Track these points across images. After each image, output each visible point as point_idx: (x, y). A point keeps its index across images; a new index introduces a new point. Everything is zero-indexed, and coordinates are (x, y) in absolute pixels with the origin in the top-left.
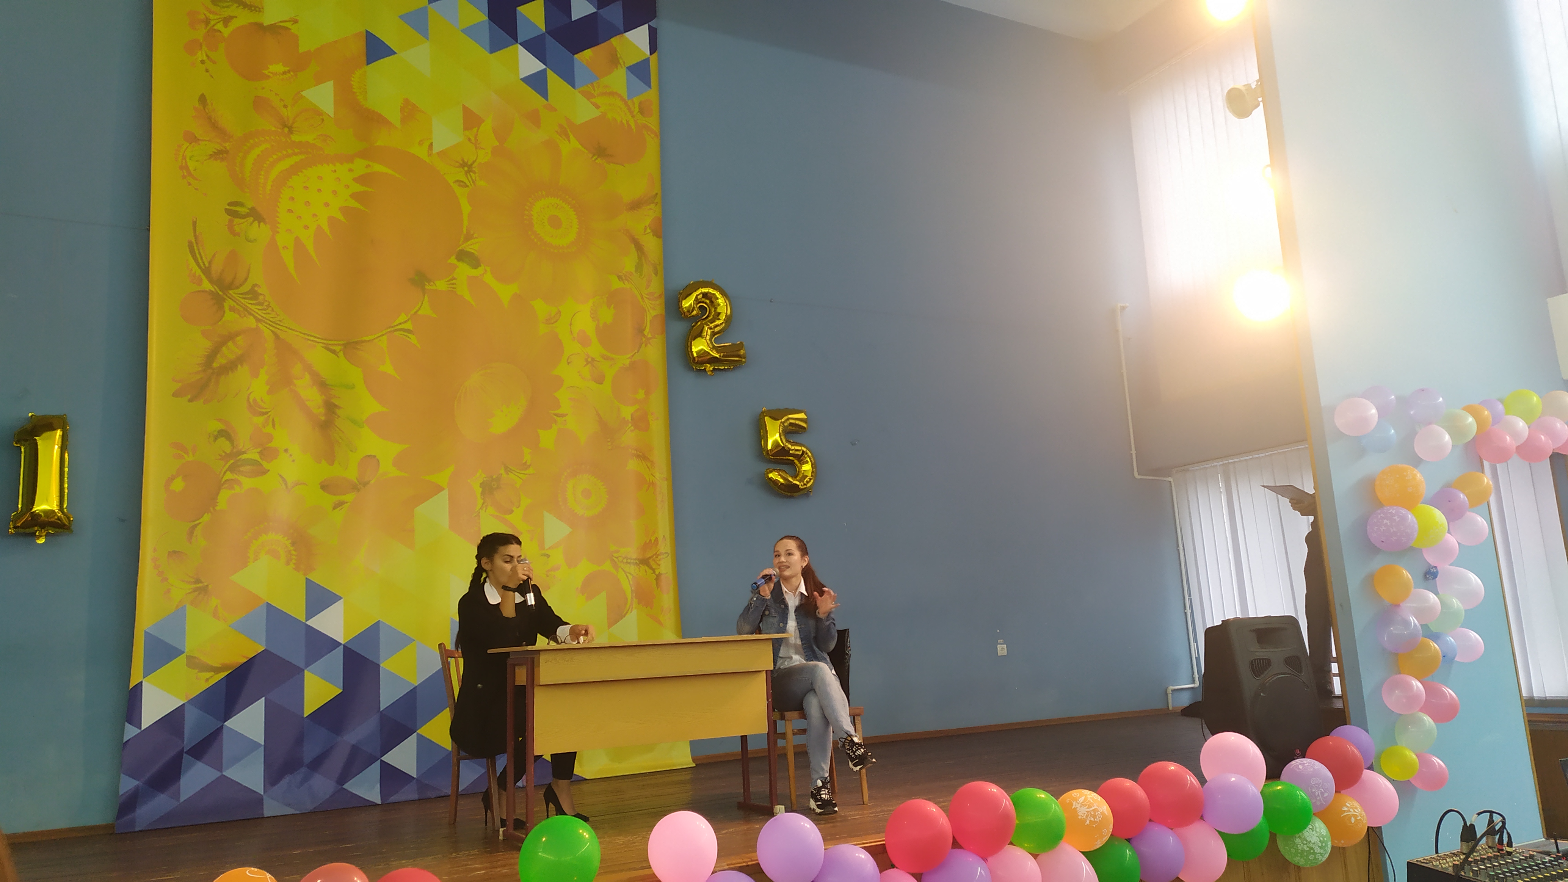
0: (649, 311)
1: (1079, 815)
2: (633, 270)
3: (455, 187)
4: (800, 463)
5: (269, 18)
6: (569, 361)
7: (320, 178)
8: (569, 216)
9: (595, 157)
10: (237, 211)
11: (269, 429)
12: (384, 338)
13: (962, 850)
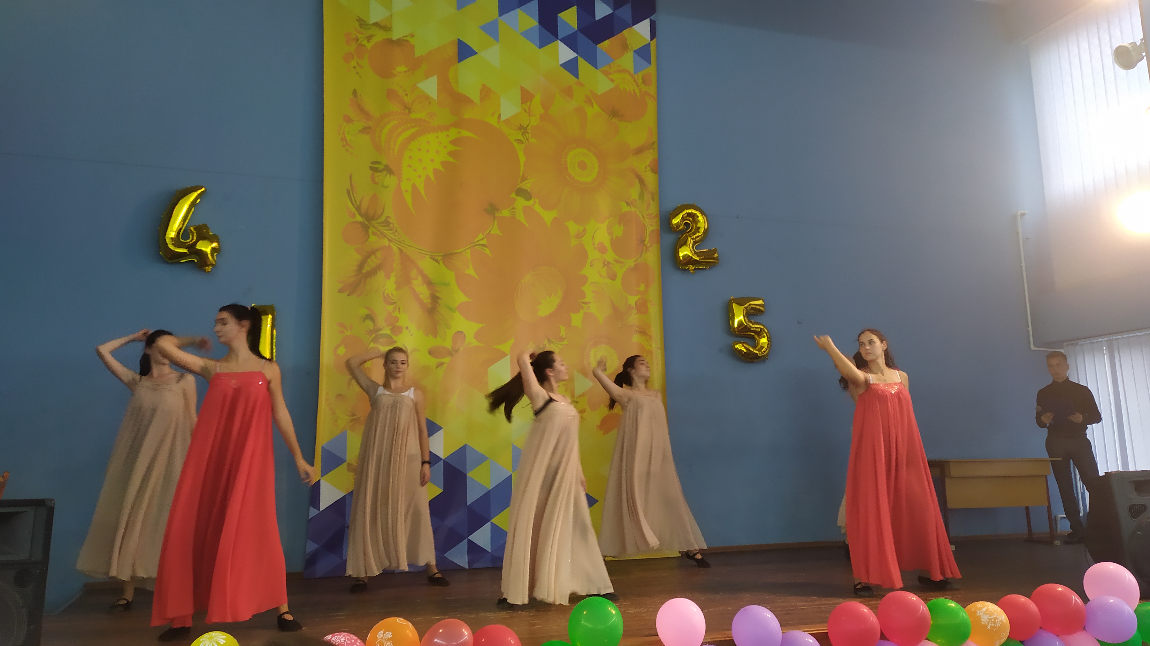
0: (648, 227)
1: (982, 622)
2: (637, 197)
3: (515, 144)
4: (759, 337)
5: (395, 36)
6: (592, 265)
7: (428, 142)
8: (592, 161)
9: (611, 117)
10: (377, 168)
11: (396, 314)
12: (469, 251)
13: (888, 641)
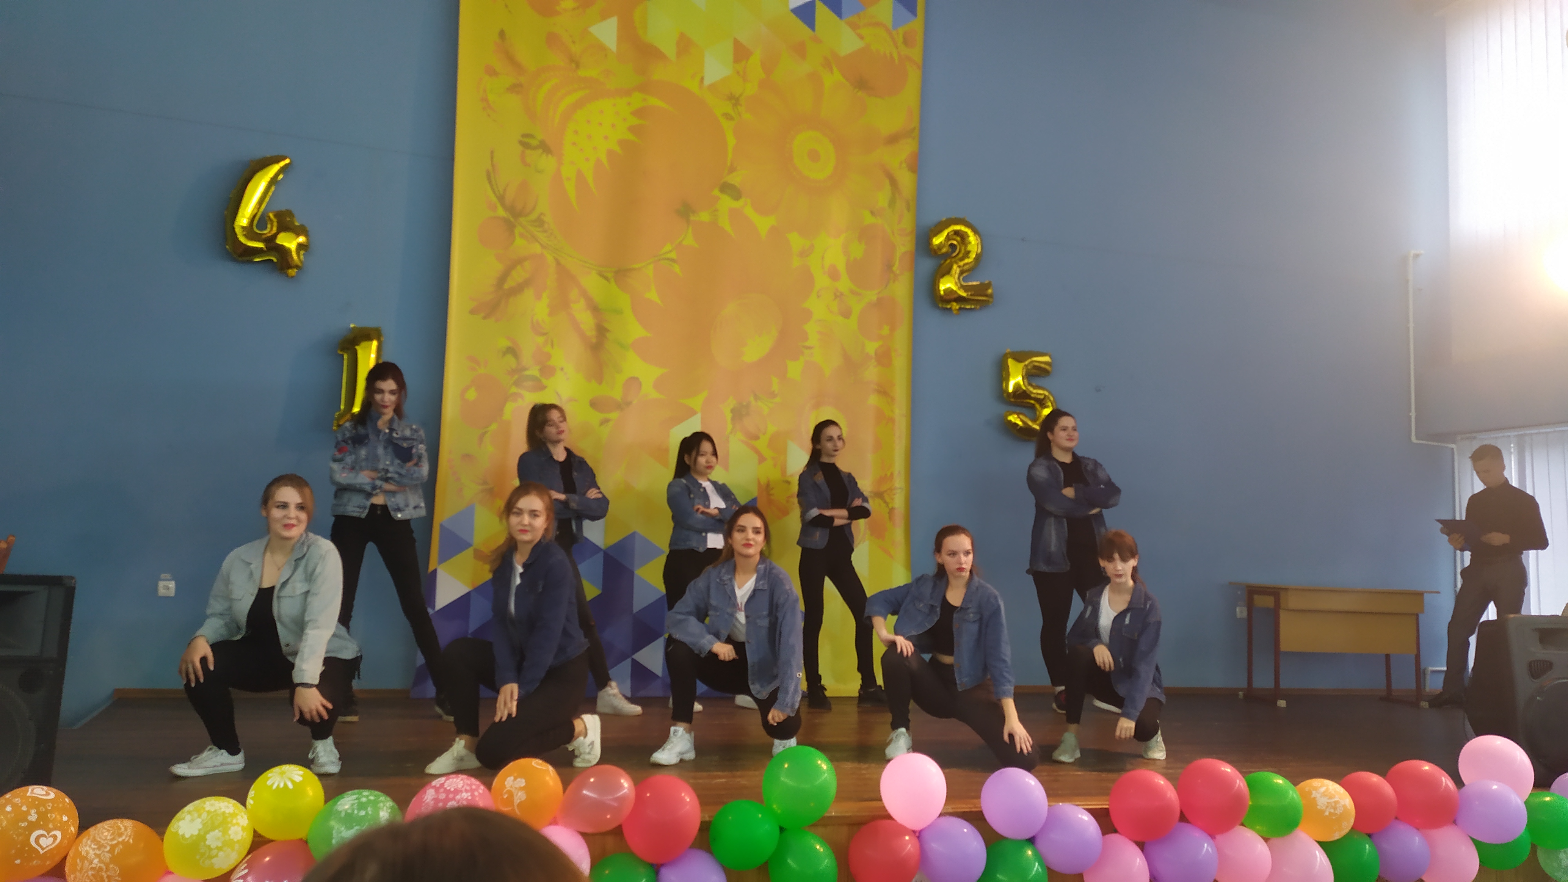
0: (899, 247)
1: (1318, 805)
2: (886, 205)
3: (723, 120)
4: (1040, 407)
6: (819, 295)
7: (602, 112)
8: (827, 150)
9: (857, 89)
10: (529, 143)
11: (548, 349)
12: (651, 267)
13: (1189, 825)
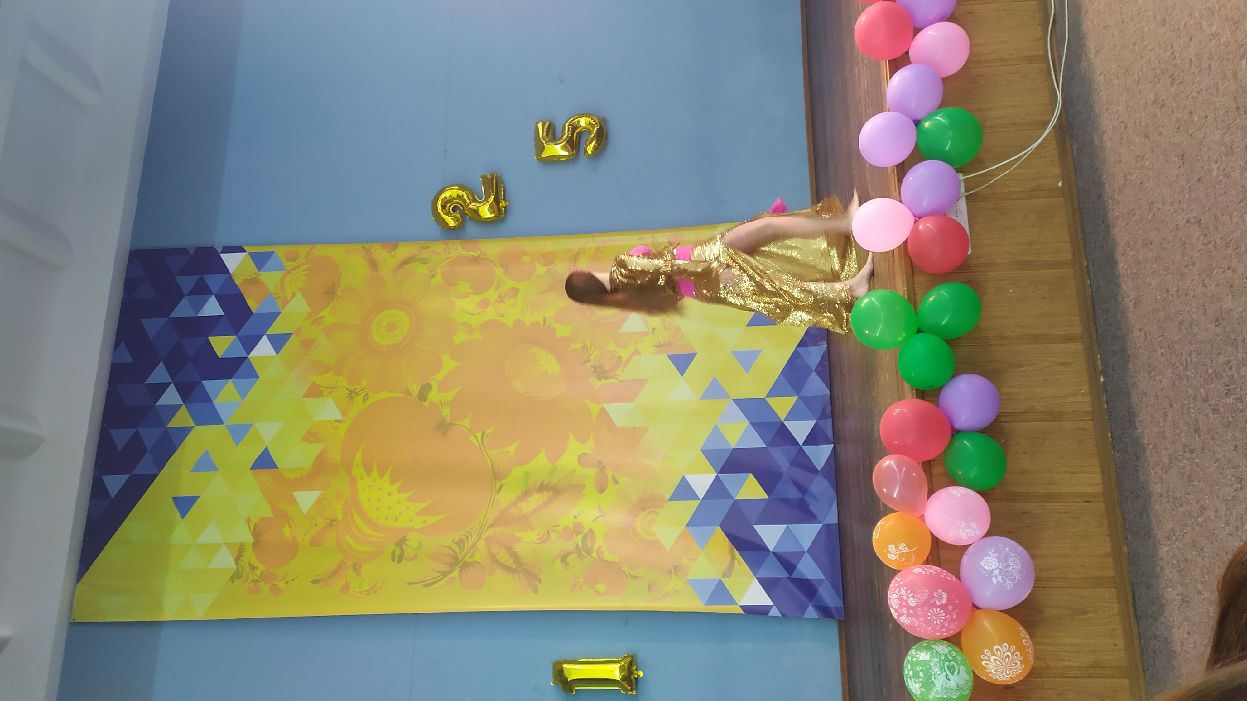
0: (459, 253)
2: (426, 266)
3: (368, 403)
4: (579, 128)
5: (249, 539)
6: (502, 315)
7: (369, 499)
8: (386, 317)
10: (399, 555)
